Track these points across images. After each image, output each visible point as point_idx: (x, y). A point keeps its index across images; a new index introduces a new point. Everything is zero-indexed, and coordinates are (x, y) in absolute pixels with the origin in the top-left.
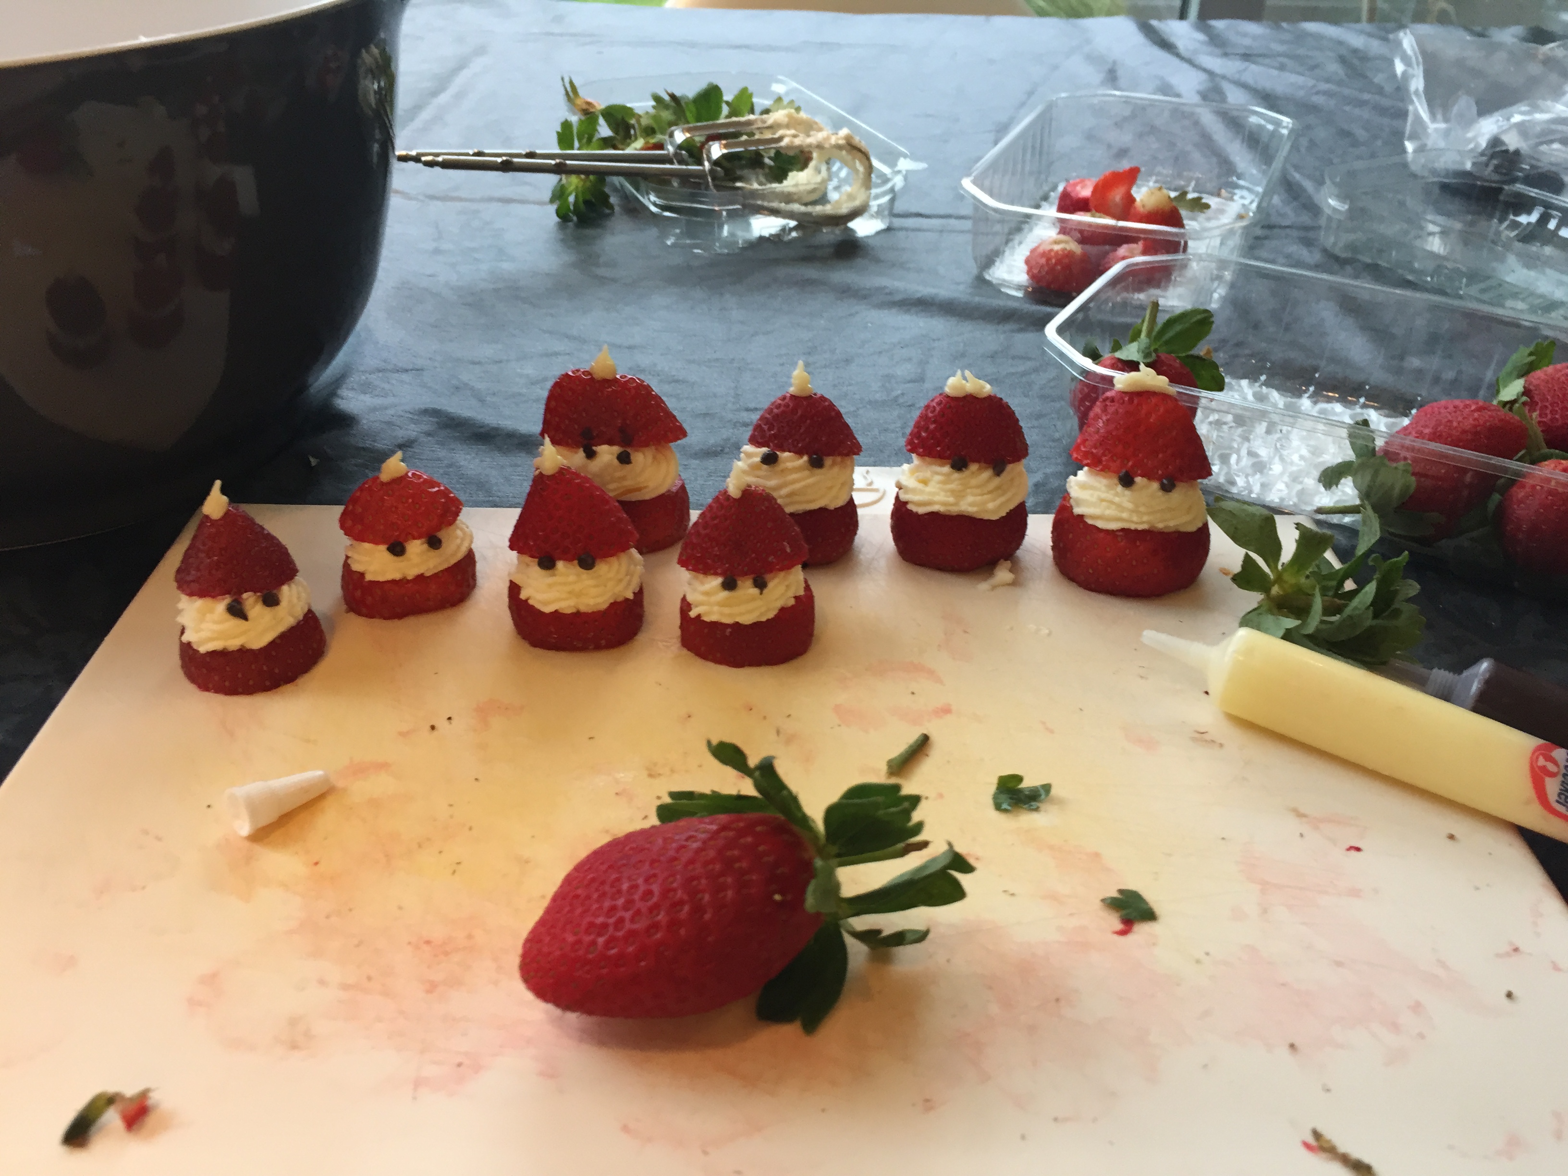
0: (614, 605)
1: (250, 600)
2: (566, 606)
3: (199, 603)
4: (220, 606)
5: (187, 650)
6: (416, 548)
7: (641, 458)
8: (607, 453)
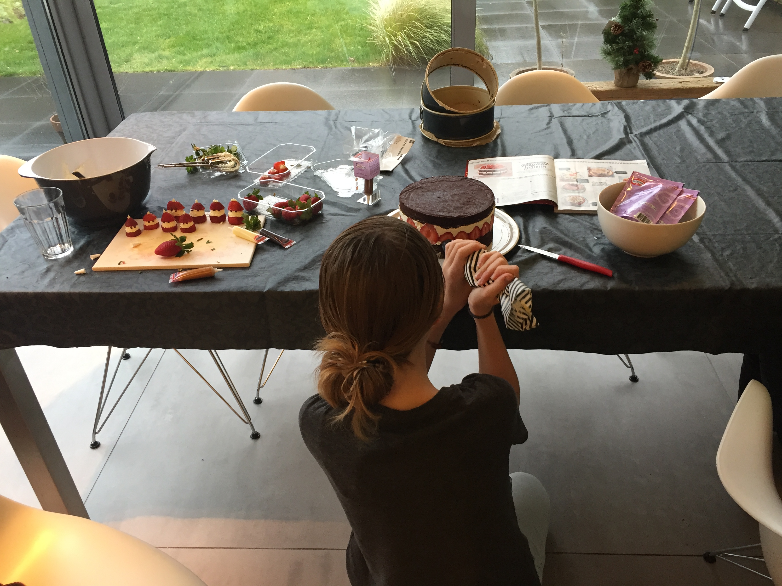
0: (172, 227)
1: (133, 227)
2: (167, 227)
3: (127, 227)
4: (130, 228)
5: (127, 233)
6: (151, 222)
7: (178, 211)
8: (174, 211)
